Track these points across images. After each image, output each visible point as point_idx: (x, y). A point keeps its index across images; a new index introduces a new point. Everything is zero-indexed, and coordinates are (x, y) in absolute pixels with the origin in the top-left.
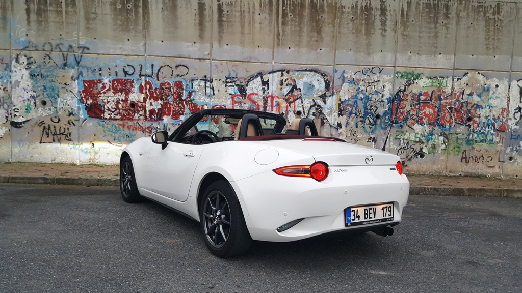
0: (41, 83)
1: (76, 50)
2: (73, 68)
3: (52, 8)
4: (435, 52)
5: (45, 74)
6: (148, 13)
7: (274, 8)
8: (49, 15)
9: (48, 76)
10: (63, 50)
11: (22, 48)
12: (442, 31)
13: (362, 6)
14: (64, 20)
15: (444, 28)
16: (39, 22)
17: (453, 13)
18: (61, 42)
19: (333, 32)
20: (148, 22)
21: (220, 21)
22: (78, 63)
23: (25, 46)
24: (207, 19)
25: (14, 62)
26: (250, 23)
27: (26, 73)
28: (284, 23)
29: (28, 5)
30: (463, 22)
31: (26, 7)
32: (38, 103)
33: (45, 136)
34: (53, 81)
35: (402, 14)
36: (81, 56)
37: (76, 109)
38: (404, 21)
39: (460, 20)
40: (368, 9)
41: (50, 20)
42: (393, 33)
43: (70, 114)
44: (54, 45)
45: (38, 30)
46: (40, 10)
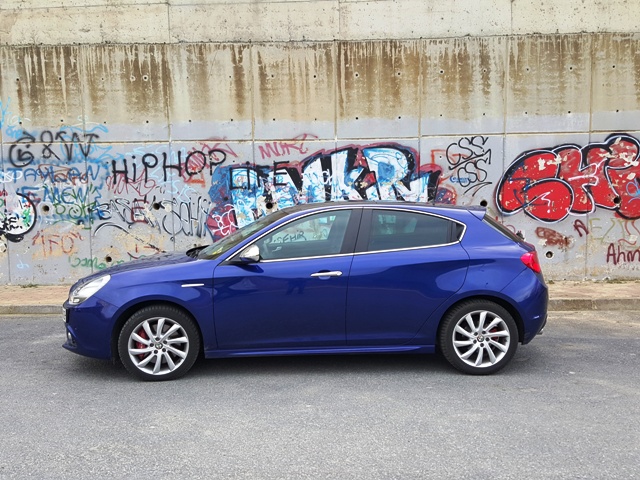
0: (42, 183)
1: (81, 139)
2: (80, 162)
3: (49, 87)
4: (562, 110)
5: (45, 171)
6: (170, 86)
7: (334, 66)
8: (46, 96)
9: (49, 174)
10: (66, 139)
11: (15, 140)
12: (571, 80)
13: (455, 55)
14: (65, 101)
15: (573, 75)
16: (34, 106)
17: (585, 54)
18: (63, 129)
19: (416, 93)
20: (171, 97)
21: (263, 89)
22: (86, 155)
24: (247, 87)
26: (302, 88)
28: (348, 86)
29: (19, 85)
30: (601, 66)
31: (17, 88)
32: (39, 209)
34: (55, 181)
35: (512, 62)
36: (89, 146)
37: (86, 214)
38: (515, 71)
39: (597, 62)
40: (463, 58)
41: (47, 103)
42: (499, 88)
43: (79, 222)
44: (54, 132)
45: (34, 116)
46: (34, 90)
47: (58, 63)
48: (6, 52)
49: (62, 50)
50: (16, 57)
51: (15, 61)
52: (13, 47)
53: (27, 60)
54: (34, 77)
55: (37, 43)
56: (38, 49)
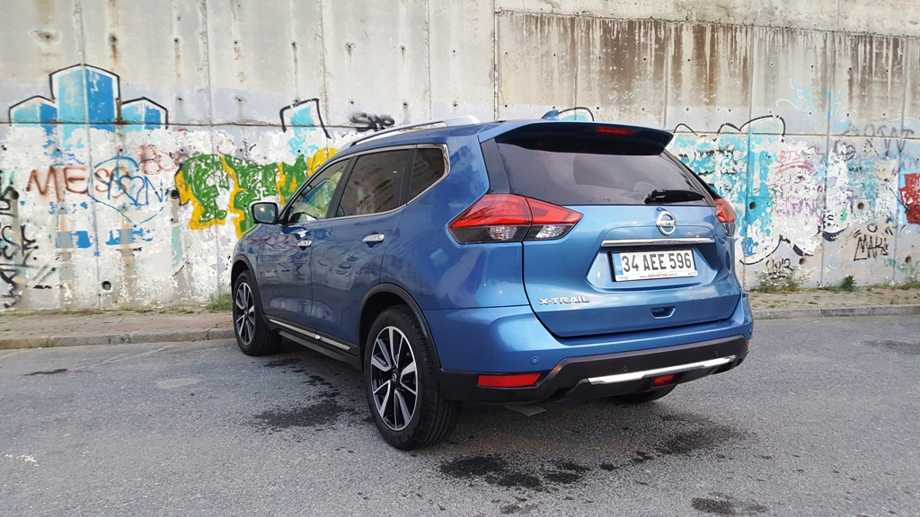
0: (860, 179)
1: (899, 134)
2: (895, 158)
3: (876, 79)
5: (864, 167)
8: (874, 88)
9: (867, 169)
10: (886, 135)
11: (841, 133)
14: (889, 94)
16: (862, 97)
18: (885, 123)
22: (900, 151)
23: (845, 130)
25: (831, 153)
27: (843, 165)
29: (851, 75)
31: (849, 78)
32: (855, 207)
33: (860, 250)
34: (871, 177)
36: (904, 142)
37: (894, 212)
41: (873, 95)
43: (889, 220)
44: (876, 126)
45: (860, 108)
46: (863, 81)
47: (887, 54)
48: (842, 38)
49: (891, 42)
50: (851, 44)
51: (849, 48)
52: (848, 34)
53: (861, 48)
54: (864, 67)
55: (871, 32)
56: (871, 37)
